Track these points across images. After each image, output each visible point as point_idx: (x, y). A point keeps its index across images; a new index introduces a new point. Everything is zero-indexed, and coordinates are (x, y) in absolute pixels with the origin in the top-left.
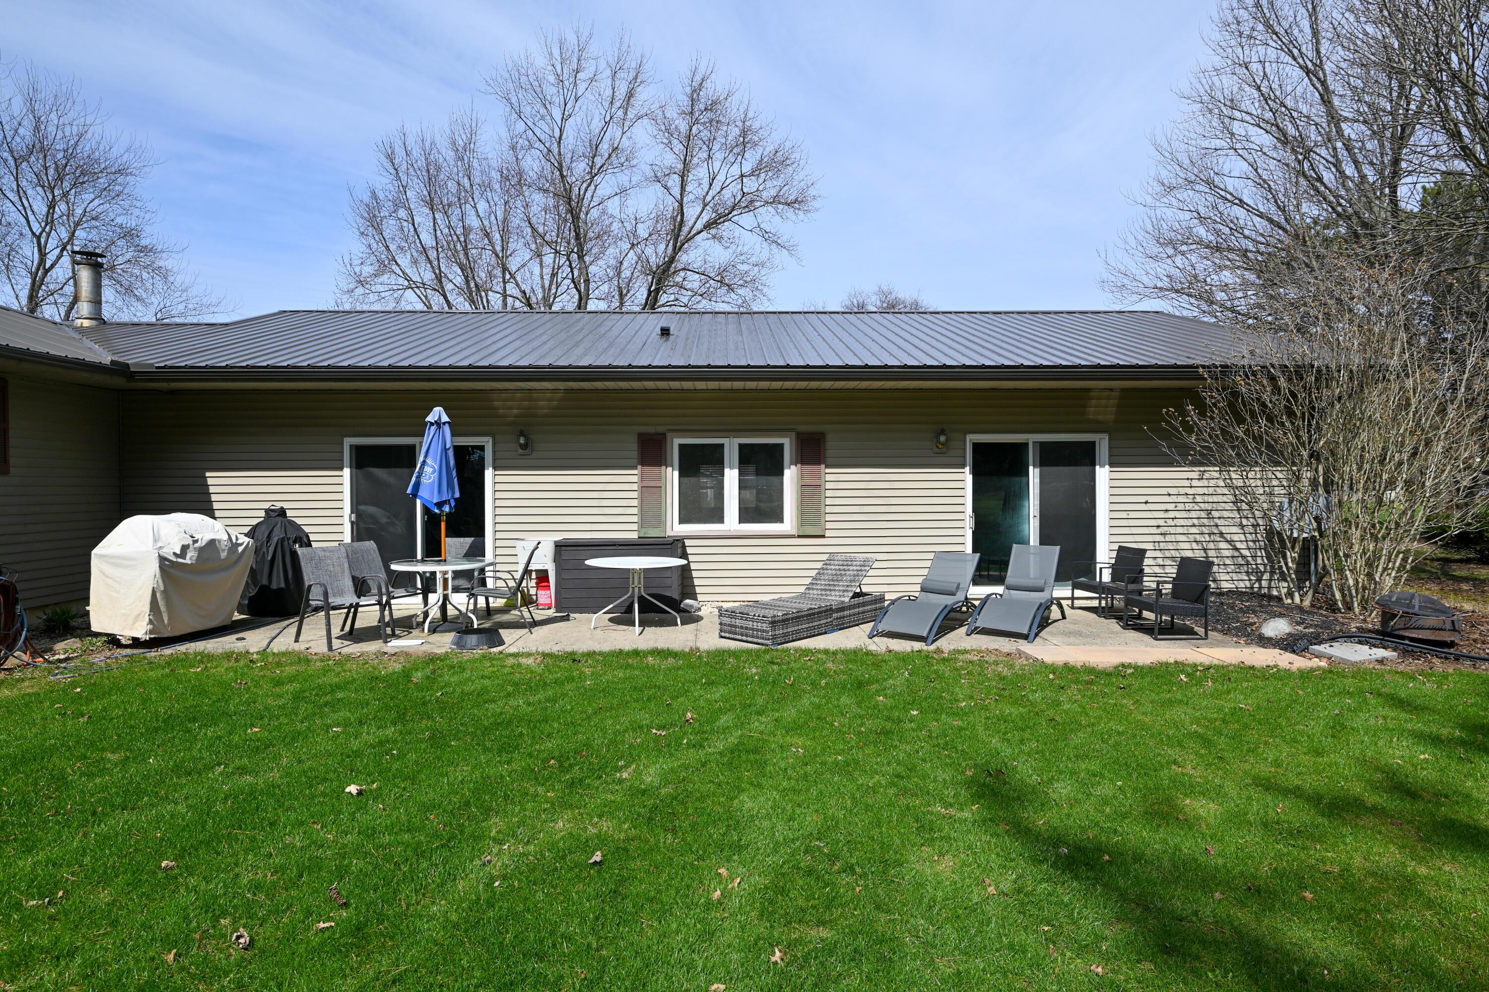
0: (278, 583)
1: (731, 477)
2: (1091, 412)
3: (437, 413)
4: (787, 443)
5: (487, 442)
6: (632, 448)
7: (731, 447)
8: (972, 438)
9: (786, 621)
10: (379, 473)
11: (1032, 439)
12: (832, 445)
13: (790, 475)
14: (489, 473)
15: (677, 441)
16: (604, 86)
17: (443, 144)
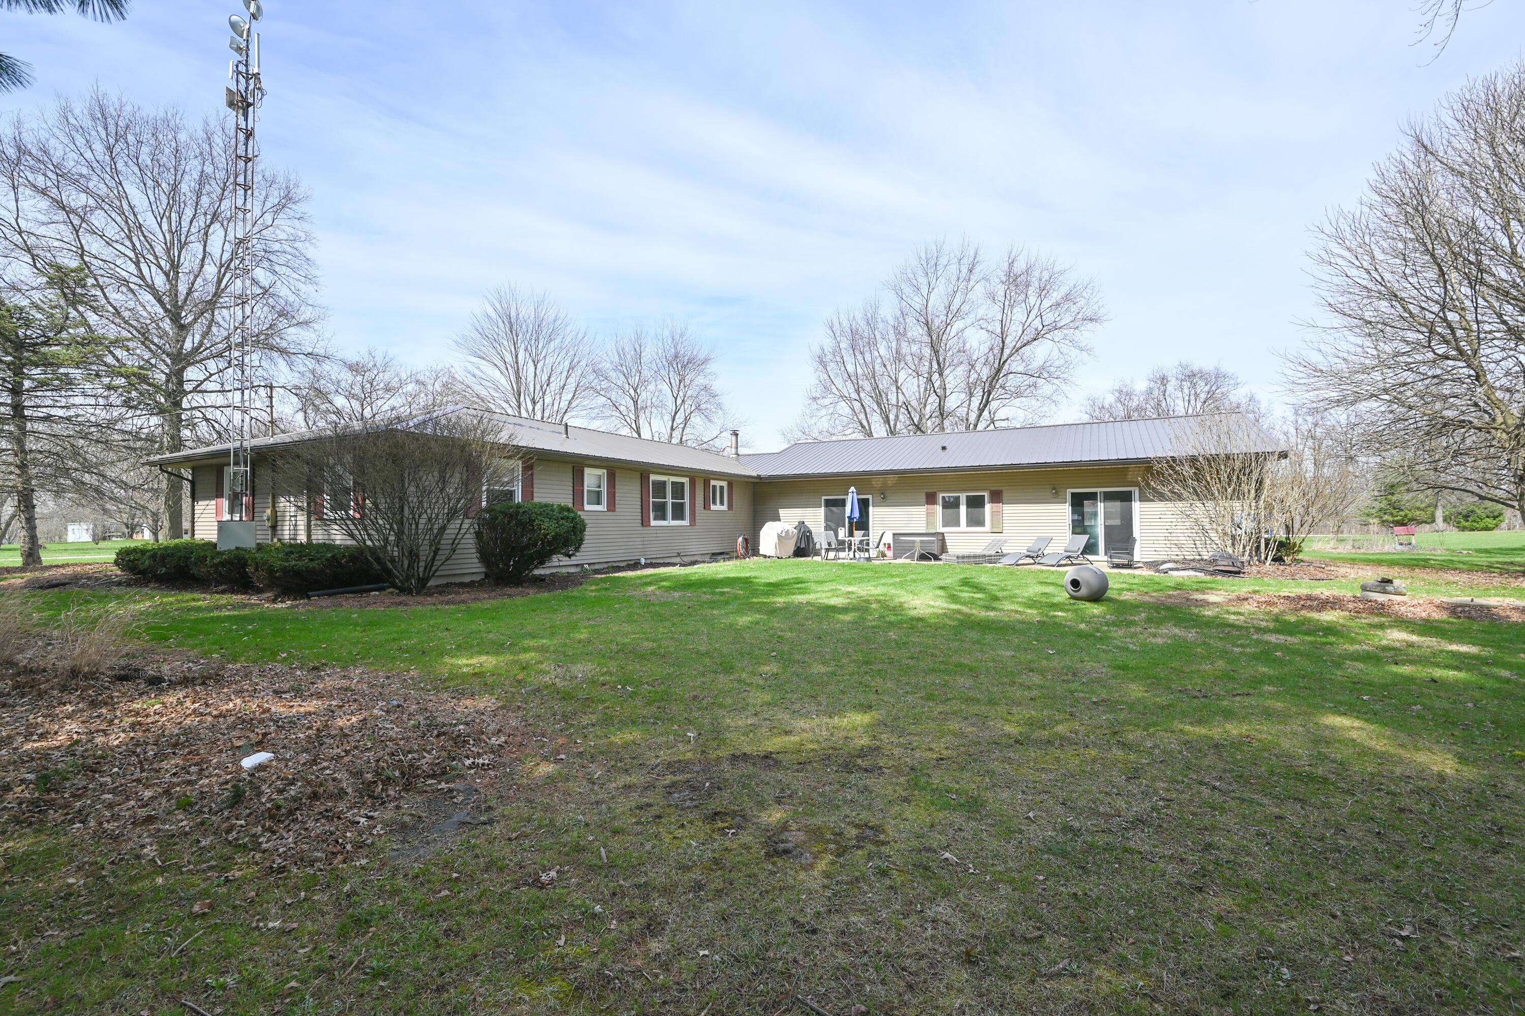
0: (803, 546)
1: (963, 509)
2: (1130, 477)
3: (852, 489)
4: (986, 494)
5: (870, 497)
6: (923, 498)
7: (963, 497)
8: (1069, 491)
9: (963, 557)
10: (834, 509)
11: (1098, 490)
12: (1006, 496)
13: (988, 507)
14: (871, 508)
15: (941, 495)
16: (953, 268)
17: (859, 316)
